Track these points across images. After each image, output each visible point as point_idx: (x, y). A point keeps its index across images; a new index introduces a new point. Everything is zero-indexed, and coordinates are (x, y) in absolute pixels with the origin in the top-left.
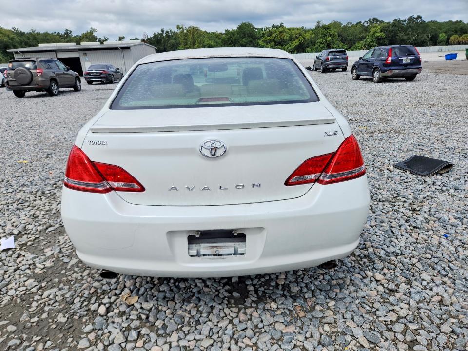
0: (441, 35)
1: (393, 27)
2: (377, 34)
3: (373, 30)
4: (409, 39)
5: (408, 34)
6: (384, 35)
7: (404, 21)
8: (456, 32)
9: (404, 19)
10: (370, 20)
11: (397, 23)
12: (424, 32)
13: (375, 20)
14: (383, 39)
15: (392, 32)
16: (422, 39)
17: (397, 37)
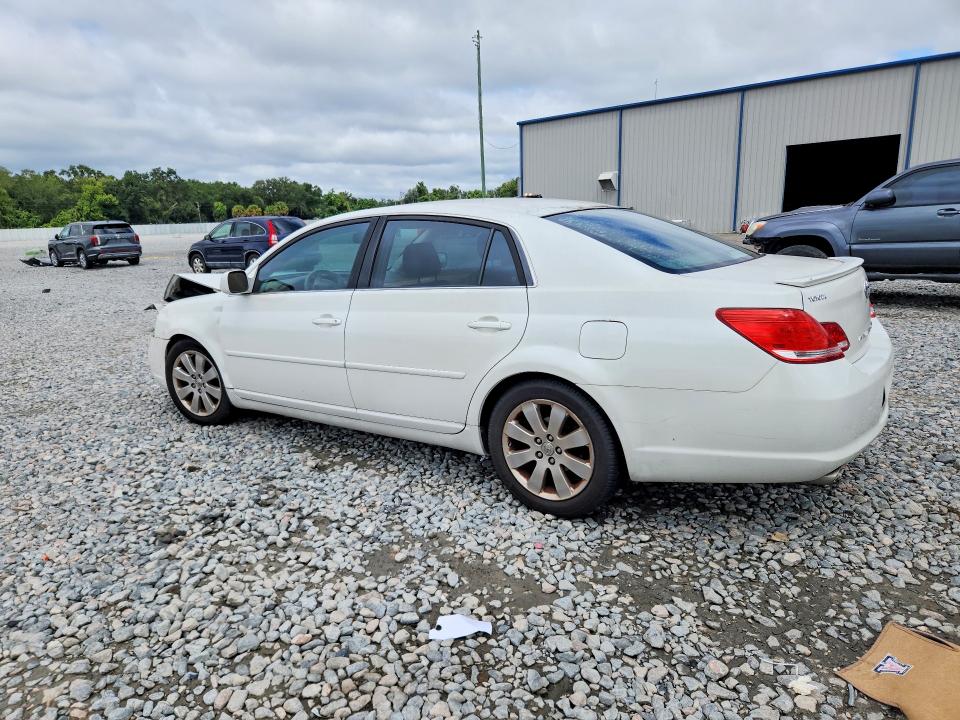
0: (216, 204)
1: (127, 185)
2: (99, 198)
3: (88, 189)
4: (166, 209)
5: (161, 200)
6: (115, 200)
7: (146, 176)
8: (237, 201)
9: (144, 172)
10: (72, 168)
11: (131, 179)
12: (186, 197)
13: (84, 169)
14: (114, 206)
15: (129, 195)
16: (189, 209)
17: (141, 204)
